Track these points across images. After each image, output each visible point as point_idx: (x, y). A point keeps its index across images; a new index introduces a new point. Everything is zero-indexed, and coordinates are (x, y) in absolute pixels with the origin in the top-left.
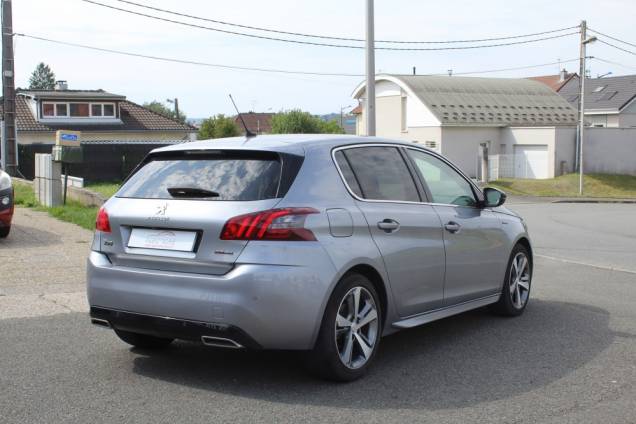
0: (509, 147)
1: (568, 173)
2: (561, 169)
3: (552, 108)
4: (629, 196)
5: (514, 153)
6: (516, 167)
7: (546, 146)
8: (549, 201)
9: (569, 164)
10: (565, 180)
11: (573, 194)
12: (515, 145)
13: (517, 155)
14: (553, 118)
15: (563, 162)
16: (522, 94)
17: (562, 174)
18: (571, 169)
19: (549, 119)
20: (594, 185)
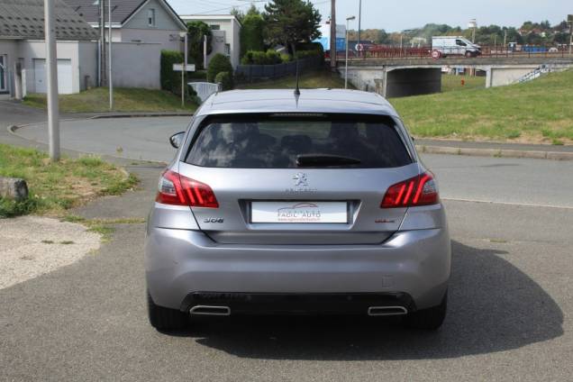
0: (28, 62)
1: (92, 88)
2: (85, 84)
3: (66, 21)
4: (152, 109)
5: (34, 67)
6: (37, 82)
7: (69, 60)
8: (88, 117)
9: (92, 79)
10: (92, 96)
11: (104, 109)
12: (34, 59)
13: (36, 70)
14: (68, 31)
15: (87, 77)
16: (34, 5)
17: (86, 89)
18: (94, 84)
19: (65, 32)
20: (120, 99)
